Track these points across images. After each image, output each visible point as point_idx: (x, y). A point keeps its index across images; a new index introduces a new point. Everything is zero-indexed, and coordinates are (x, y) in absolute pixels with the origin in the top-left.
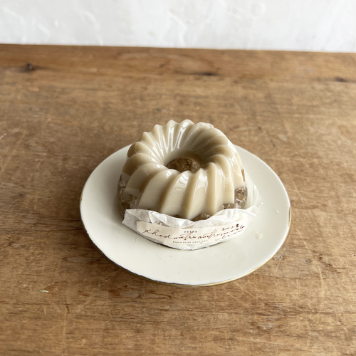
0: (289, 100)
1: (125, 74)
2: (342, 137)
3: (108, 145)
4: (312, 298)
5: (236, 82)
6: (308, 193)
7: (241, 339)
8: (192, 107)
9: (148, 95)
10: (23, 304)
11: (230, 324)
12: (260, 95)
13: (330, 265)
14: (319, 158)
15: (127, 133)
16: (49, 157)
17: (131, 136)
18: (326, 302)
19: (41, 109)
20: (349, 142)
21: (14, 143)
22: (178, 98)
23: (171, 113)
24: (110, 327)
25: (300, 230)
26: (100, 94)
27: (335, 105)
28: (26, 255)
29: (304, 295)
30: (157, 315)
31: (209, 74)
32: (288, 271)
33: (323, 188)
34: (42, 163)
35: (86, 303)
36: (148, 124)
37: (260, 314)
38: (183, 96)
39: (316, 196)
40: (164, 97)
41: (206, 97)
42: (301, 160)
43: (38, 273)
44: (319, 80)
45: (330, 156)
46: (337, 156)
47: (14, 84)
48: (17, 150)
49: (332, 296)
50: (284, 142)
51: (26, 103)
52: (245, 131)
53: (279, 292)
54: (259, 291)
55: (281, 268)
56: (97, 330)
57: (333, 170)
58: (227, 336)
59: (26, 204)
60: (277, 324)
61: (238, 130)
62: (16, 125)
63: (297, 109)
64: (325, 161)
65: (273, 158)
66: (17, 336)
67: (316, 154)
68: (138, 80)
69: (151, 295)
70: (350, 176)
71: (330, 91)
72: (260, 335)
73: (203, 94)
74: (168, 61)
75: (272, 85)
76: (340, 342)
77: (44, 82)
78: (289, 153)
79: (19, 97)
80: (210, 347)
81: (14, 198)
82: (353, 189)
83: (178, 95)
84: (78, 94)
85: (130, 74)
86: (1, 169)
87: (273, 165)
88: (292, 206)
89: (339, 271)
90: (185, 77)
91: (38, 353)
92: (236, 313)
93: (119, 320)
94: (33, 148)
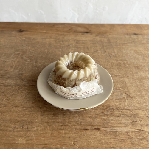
0: (116, 41)
3: (51, 57)
4: (122, 105)
5: (97, 35)
6: (122, 73)
7: (99, 117)
8: (81, 44)
9: (65, 40)
10: (26, 107)
11: (95, 113)
12: (106, 40)
13: (129, 95)
14: (126, 61)
15: (58, 53)
16: (31, 61)
17: (59, 54)
18: (127, 106)
19: (26, 45)
20: (137, 56)
21: (18, 57)
22: (76, 41)
23: (73, 46)
24: (55, 114)
25: (119, 84)
26: (48, 40)
27: (133, 43)
28: (25, 93)
29: (120, 104)
31: (87, 33)
32: (114, 97)
33: (127, 71)
34: (28, 63)
35: (46, 107)
36: (65, 50)
37: (105, 110)
38: (78, 40)
39: (125, 74)
40: (70, 41)
41: (86, 41)
42: (120, 62)
43: (30, 98)
44: (127, 34)
45: (131, 60)
46: (133, 60)
47: (15, 36)
48: (19, 59)
49: (129, 104)
50: (114, 56)
51: (20, 43)
52: (100, 52)
53: (111, 103)
54: (105, 103)
55: (112, 96)
57: (131, 65)
58: (94, 116)
59: (23, 77)
60: (111, 113)
61: (97, 52)
62: (18, 51)
63: (119, 45)
64: (129, 62)
65: (110, 61)
66: (24, 117)
67: (125, 60)
68: (61, 35)
70: (138, 67)
71: (131, 38)
72: (105, 116)
73: (85, 40)
74: (72, 28)
75: (110, 36)
76: (132, 118)
77: (27, 36)
78: (116, 59)
80: (88, 119)
81: (19, 75)
82: (138, 71)
83: (76, 40)
84: (39, 40)
85: (58, 33)
86: (13, 66)
87: (110, 64)
88: (117, 77)
89: (132, 97)
90: (78, 34)
91: (32, 121)
92: (97, 110)
93: (58, 112)
94: (24, 59)
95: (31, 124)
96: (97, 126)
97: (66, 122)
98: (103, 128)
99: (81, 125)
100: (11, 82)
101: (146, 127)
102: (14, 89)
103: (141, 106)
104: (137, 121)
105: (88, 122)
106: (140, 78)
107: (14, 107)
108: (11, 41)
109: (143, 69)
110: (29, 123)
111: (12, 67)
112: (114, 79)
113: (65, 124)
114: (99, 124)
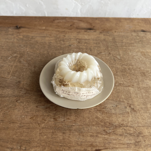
0: (122, 40)
1: (56, 30)
2: (142, 57)
4: (126, 121)
5: (101, 33)
6: (127, 81)
7: (100, 136)
8: (83, 44)
9: (66, 39)
10: (23, 123)
11: (96, 131)
12: (111, 38)
13: (133, 109)
14: (132, 66)
16: (29, 66)
18: (131, 123)
19: (24, 46)
20: (144, 59)
21: (15, 60)
22: (78, 40)
23: (75, 47)
24: (54, 132)
25: (123, 95)
26: (47, 39)
27: (140, 42)
28: (23, 105)
29: (123, 120)
30: (70, 127)
31: (90, 29)
32: (118, 111)
33: (133, 78)
34: (26, 68)
35: (45, 123)
37: (107, 127)
38: (80, 39)
39: (130, 82)
40: (72, 40)
41: (89, 40)
42: (125, 66)
43: (27, 112)
44: (134, 31)
45: (137, 65)
46: (139, 65)
47: (12, 34)
48: (16, 63)
49: (133, 120)
50: (119, 59)
51: (18, 43)
52: (104, 54)
53: (114, 119)
54: (107, 119)
55: (115, 110)
56: (50, 133)
57: (137, 71)
58: (95, 135)
59: (21, 85)
61: (101, 54)
62: (15, 53)
63: (125, 45)
64: (135, 67)
65: (114, 66)
66: (22, 135)
67: (131, 64)
68: (62, 32)
69: (68, 120)
70: (144, 73)
71: (139, 36)
72: (106, 135)
73: (88, 38)
74: (74, 24)
76: (135, 137)
77: (25, 34)
78: (121, 63)
79: (15, 40)
80: (89, 139)
81: (17, 83)
82: (145, 78)
83: (78, 38)
84: (38, 39)
85: (58, 30)
86: (10, 72)
87: (114, 69)
88: (121, 85)
89: (137, 111)
90: (81, 31)
91: (30, 141)
92: (98, 127)
93: (57, 129)
94: (22, 63)
95: (29, 144)
96: (97, 147)
97: (66, 142)
98: (104, 149)
99: (81, 145)
100: (8, 92)
101: (150, 149)
102: (11, 101)
103: (146, 123)
104: (140, 141)
105: (89, 142)
106: (146, 87)
107: (11, 123)
108: (7, 40)
109: (150, 75)
110: (27, 142)
111: (9, 72)
112: (118, 88)
113: (64, 144)
114: (100, 144)
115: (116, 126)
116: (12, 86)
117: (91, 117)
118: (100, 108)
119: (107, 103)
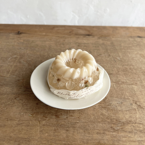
0: (120, 44)
1: (56, 35)
2: (141, 58)
4: (134, 118)
5: (99, 38)
6: (130, 79)
7: (107, 133)
8: (83, 47)
9: (66, 43)
10: (22, 121)
11: (103, 128)
12: (109, 43)
13: (140, 106)
14: (133, 66)
16: (29, 66)
18: (139, 119)
19: (25, 48)
21: (15, 61)
22: (77, 44)
24: (56, 129)
25: (127, 93)
26: (47, 43)
27: (138, 46)
28: (22, 102)
29: (131, 117)
30: (74, 124)
31: (89, 35)
32: (124, 108)
33: (135, 77)
34: (26, 68)
35: (46, 120)
37: (114, 124)
38: (79, 43)
39: (133, 80)
40: (72, 44)
41: (88, 44)
42: (126, 67)
43: (27, 109)
44: (131, 37)
45: (137, 65)
46: (140, 65)
47: (13, 39)
48: (16, 63)
49: (141, 117)
50: (119, 60)
52: (104, 56)
53: (121, 116)
54: (113, 115)
55: (121, 107)
56: (51, 130)
57: (139, 70)
58: (102, 132)
60: (121, 127)
61: (101, 56)
62: (15, 54)
63: (123, 48)
64: (135, 67)
65: (115, 66)
66: (20, 133)
67: (132, 64)
68: (62, 37)
69: (71, 117)
71: (136, 41)
72: (114, 132)
73: (87, 43)
74: (73, 31)
75: (113, 39)
77: (25, 38)
78: (121, 64)
79: (16, 44)
80: (96, 136)
81: (16, 81)
83: (77, 43)
84: (39, 43)
85: (58, 35)
86: (10, 71)
87: (115, 69)
88: (124, 84)
89: (143, 108)
90: (80, 36)
91: (29, 139)
92: (105, 124)
93: (59, 126)
94: (22, 63)
95: (28, 143)
97: (70, 140)
99: (87, 143)
100: (7, 89)
102: (10, 98)
105: (96, 139)
107: (9, 120)
108: (8, 44)
110: (26, 140)
111: (8, 72)
112: (121, 86)
113: (68, 142)
114: (108, 142)
115: (123, 123)
116: (11, 84)
117: (96, 114)
118: (105, 105)
119: (111, 100)
